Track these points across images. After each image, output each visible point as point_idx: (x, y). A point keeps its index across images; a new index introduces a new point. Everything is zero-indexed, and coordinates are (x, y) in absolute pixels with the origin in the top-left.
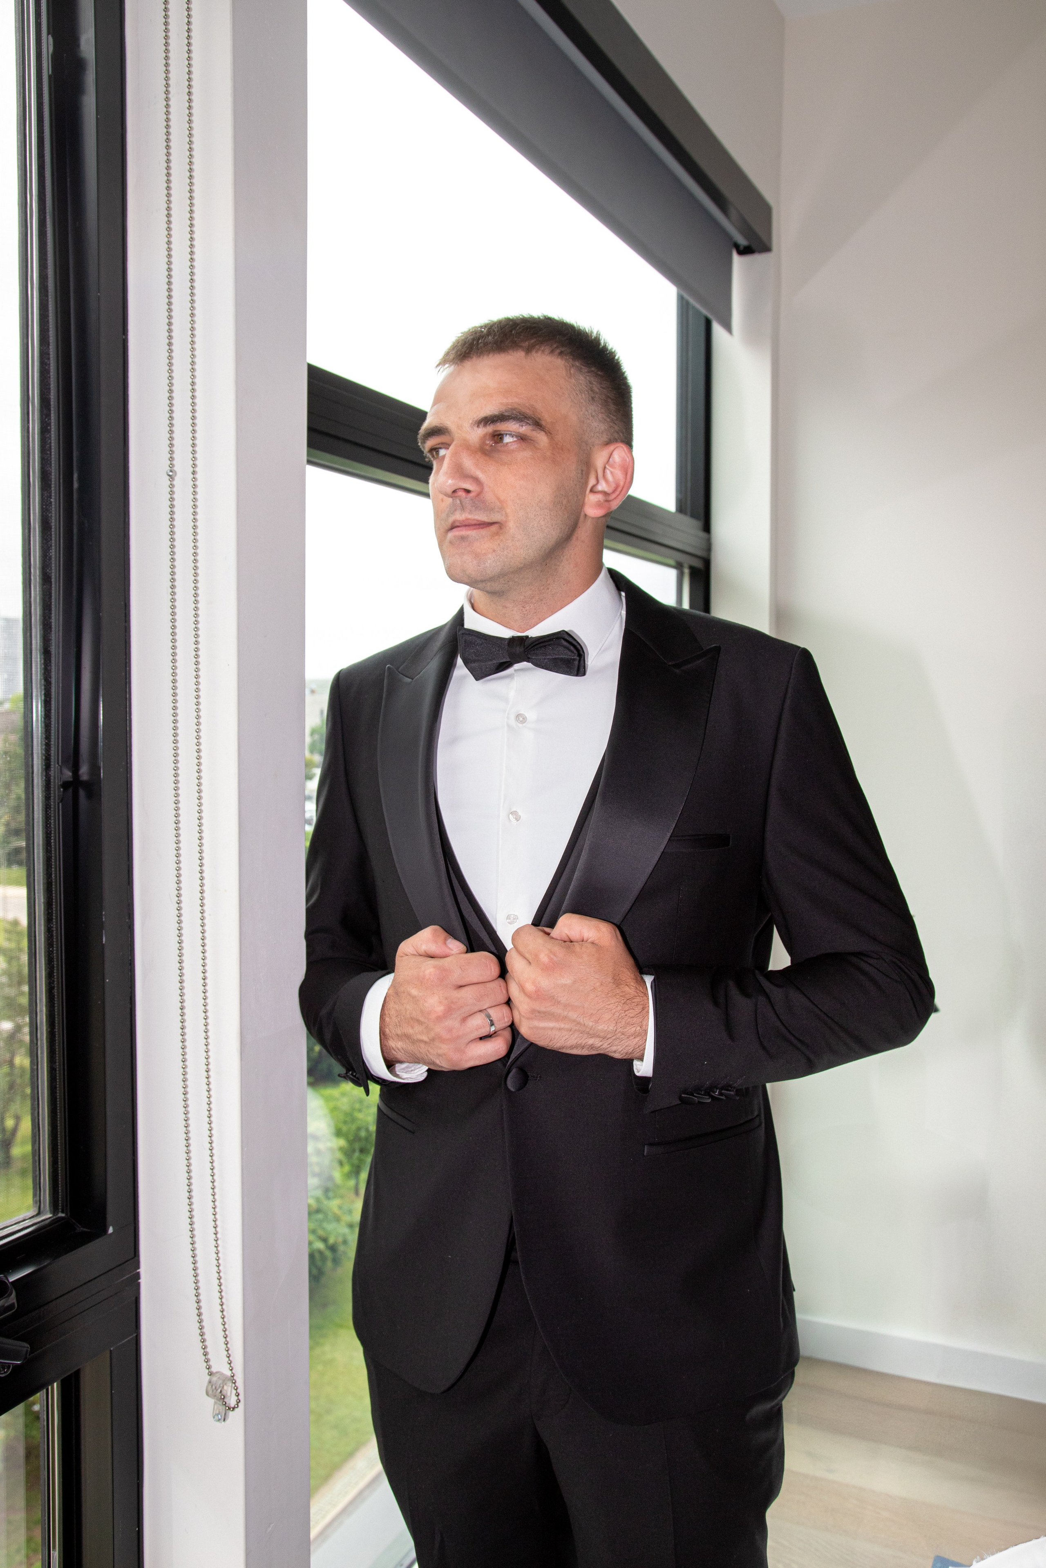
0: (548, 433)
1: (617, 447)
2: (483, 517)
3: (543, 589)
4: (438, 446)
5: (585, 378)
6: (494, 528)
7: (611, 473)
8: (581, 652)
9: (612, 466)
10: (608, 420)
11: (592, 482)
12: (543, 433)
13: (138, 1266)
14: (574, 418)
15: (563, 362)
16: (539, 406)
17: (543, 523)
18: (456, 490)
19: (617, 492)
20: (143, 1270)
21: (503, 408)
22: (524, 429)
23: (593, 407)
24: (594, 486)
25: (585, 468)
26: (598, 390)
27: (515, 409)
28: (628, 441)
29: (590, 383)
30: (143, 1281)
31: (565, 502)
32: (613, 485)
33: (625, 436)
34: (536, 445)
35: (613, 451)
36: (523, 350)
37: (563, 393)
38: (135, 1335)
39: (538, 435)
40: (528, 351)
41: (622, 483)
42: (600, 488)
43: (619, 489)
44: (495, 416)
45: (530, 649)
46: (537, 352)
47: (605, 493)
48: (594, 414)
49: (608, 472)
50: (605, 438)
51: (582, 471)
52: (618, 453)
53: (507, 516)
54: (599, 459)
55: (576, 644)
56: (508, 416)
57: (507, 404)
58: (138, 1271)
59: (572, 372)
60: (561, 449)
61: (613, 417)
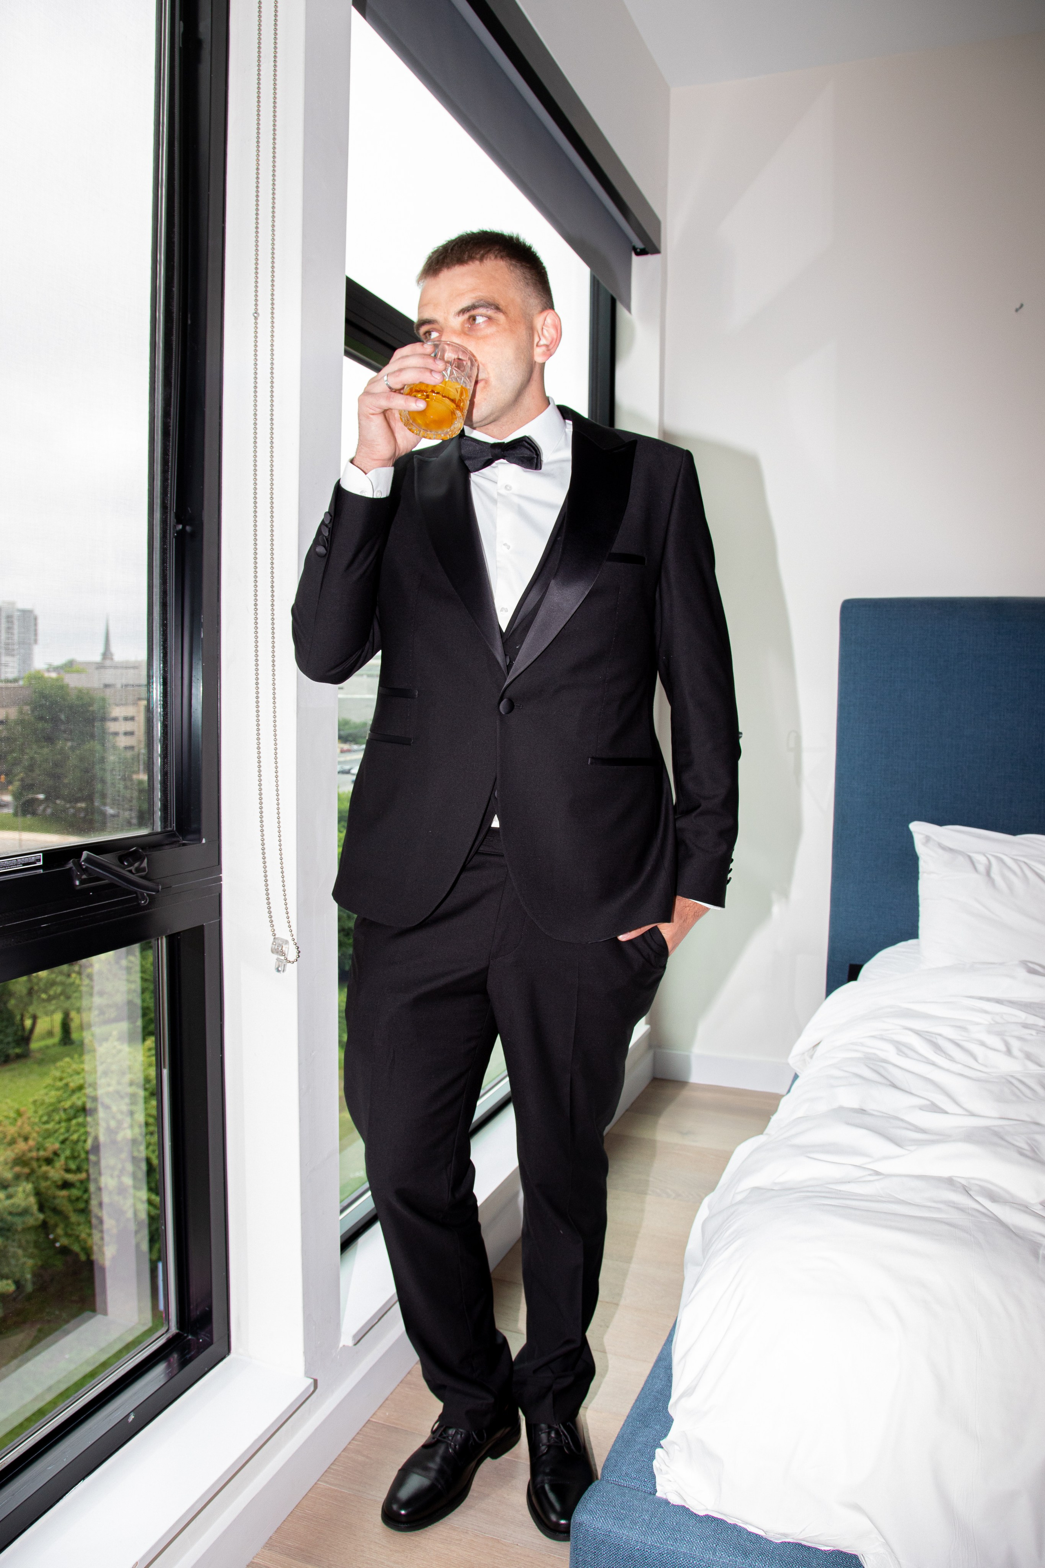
0: (504, 313)
1: (548, 313)
4: (431, 330)
5: (520, 271)
7: (547, 330)
8: (538, 452)
9: (547, 326)
10: (539, 296)
11: (536, 339)
12: (501, 314)
13: (220, 871)
14: (518, 300)
15: (504, 263)
16: (496, 296)
17: (511, 373)
19: (553, 344)
21: (474, 301)
22: (490, 312)
23: (528, 290)
24: (538, 342)
25: (531, 332)
26: (529, 277)
27: (482, 300)
28: (552, 307)
29: (524, 273)
31: (522, 357)
32: (550, 339)
33: (549, 304)
34: (498, 322)
35: (546, 317)
37: (509, 284)
38: (219, 920)
39: (499, 316)
40: (481, 259)
41: (555, 337)
42: (542, 343)
43: (554, 341)
44: (469, 307)
45: (504, 450)
46: (486, 260)
47: (547, 346)
49: (545, 331)
50: (539, 308)
51: (530, 334)
52: (549, 317)
53: (488, 373)
54: (538, 322)
55: (534, 447)
56: (478, 305)
57: (476, 298)
58: (221, 876)
59: (511, 269)
60: (515, 322)
61: (541, 294)
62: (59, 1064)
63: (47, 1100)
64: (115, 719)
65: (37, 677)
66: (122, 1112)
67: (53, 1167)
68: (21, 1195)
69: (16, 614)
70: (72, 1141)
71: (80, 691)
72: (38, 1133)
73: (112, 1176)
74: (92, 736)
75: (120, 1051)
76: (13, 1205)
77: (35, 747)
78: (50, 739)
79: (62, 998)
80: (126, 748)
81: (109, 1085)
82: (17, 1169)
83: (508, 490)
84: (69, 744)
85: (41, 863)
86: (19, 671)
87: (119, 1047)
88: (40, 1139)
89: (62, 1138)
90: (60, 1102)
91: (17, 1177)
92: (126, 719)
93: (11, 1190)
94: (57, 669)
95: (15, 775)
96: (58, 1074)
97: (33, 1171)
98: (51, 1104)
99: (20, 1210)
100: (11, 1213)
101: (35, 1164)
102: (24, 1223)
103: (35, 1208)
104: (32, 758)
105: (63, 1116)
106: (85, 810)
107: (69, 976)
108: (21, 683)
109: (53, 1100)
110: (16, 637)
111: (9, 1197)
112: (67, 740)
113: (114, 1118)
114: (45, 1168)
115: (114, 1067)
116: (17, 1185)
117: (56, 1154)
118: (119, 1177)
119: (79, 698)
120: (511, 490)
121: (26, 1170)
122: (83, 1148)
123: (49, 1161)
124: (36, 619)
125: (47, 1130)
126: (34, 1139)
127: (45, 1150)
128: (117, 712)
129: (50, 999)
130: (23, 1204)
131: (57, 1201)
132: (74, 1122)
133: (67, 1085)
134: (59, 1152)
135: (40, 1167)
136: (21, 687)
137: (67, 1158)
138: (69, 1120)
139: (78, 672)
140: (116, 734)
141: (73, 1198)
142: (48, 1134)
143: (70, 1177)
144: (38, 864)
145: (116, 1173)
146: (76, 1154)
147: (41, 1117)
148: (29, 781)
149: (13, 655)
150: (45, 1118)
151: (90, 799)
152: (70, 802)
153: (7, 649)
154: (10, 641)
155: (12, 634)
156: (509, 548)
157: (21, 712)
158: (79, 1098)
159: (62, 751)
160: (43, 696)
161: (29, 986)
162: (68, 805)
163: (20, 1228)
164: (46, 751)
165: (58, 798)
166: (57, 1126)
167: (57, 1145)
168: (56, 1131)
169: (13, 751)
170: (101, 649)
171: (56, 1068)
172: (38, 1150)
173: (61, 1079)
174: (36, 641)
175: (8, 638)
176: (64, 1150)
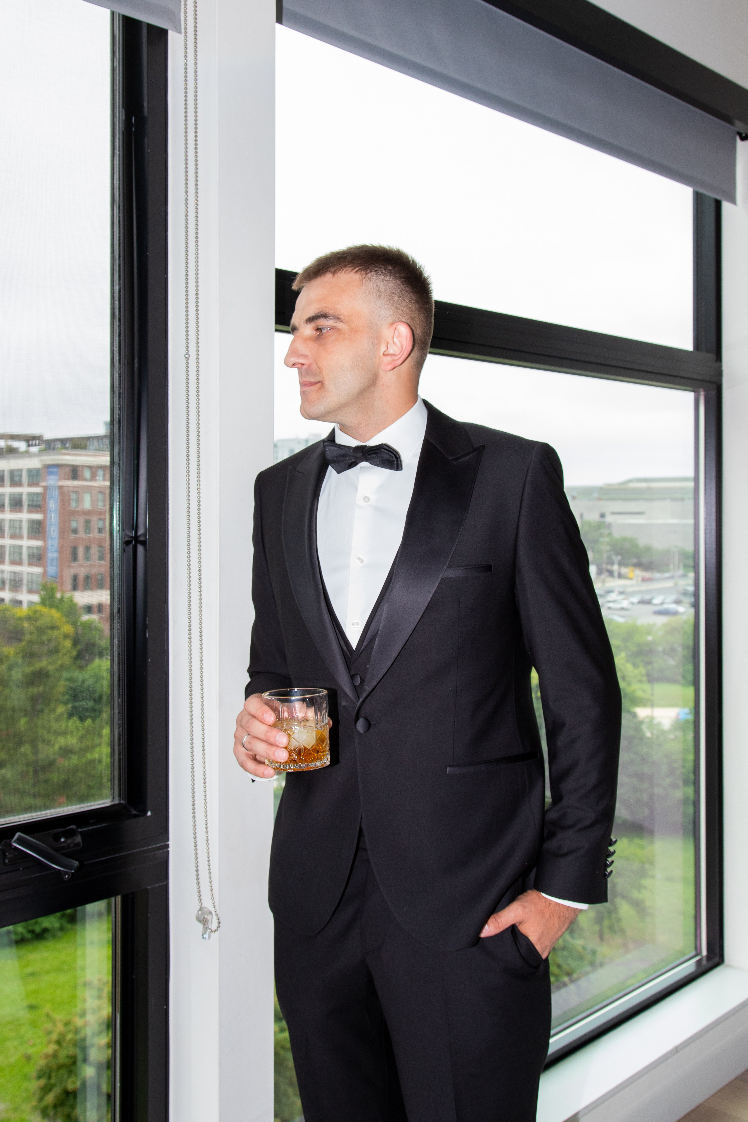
0: (348, 323)
1: (398, 324)
2: (312, 380)
3: (367, 418)
6: (318, 385)
7: (399, 340)
8: (397, 456)
9: (399, 336)
11: (382, 351)
12: (343, 324)
13: (168, 840)
14: (365, 311)
15: (358, 276)
16: (340, 307)
18: (295, 364)
19: (401, 354)
20: (171, 843)
21: (319, 311)
30: (171, 849)
32: (400, 349)
34: (340, 331)
35: (397, 327)
36: (331, 273)
39: (339, 325)
41: (404, 348)
42: (391, 351)
43: (402, 352)
44: (316, 316)
45: (366, 454)
46: (341, 273)
47: (393, 356)
48: (381, 306)
49: (393, 342)
50: (391, 320)
51: (375, 342)
55: (393, 451)
56: (322, 315)
57: (321, 308)
58: (168, 843)
59: (364, 282)
60: (356, 332)
61: (397, 305)
83: (366, 502)
120: (369, 501)
156: (362, 561)
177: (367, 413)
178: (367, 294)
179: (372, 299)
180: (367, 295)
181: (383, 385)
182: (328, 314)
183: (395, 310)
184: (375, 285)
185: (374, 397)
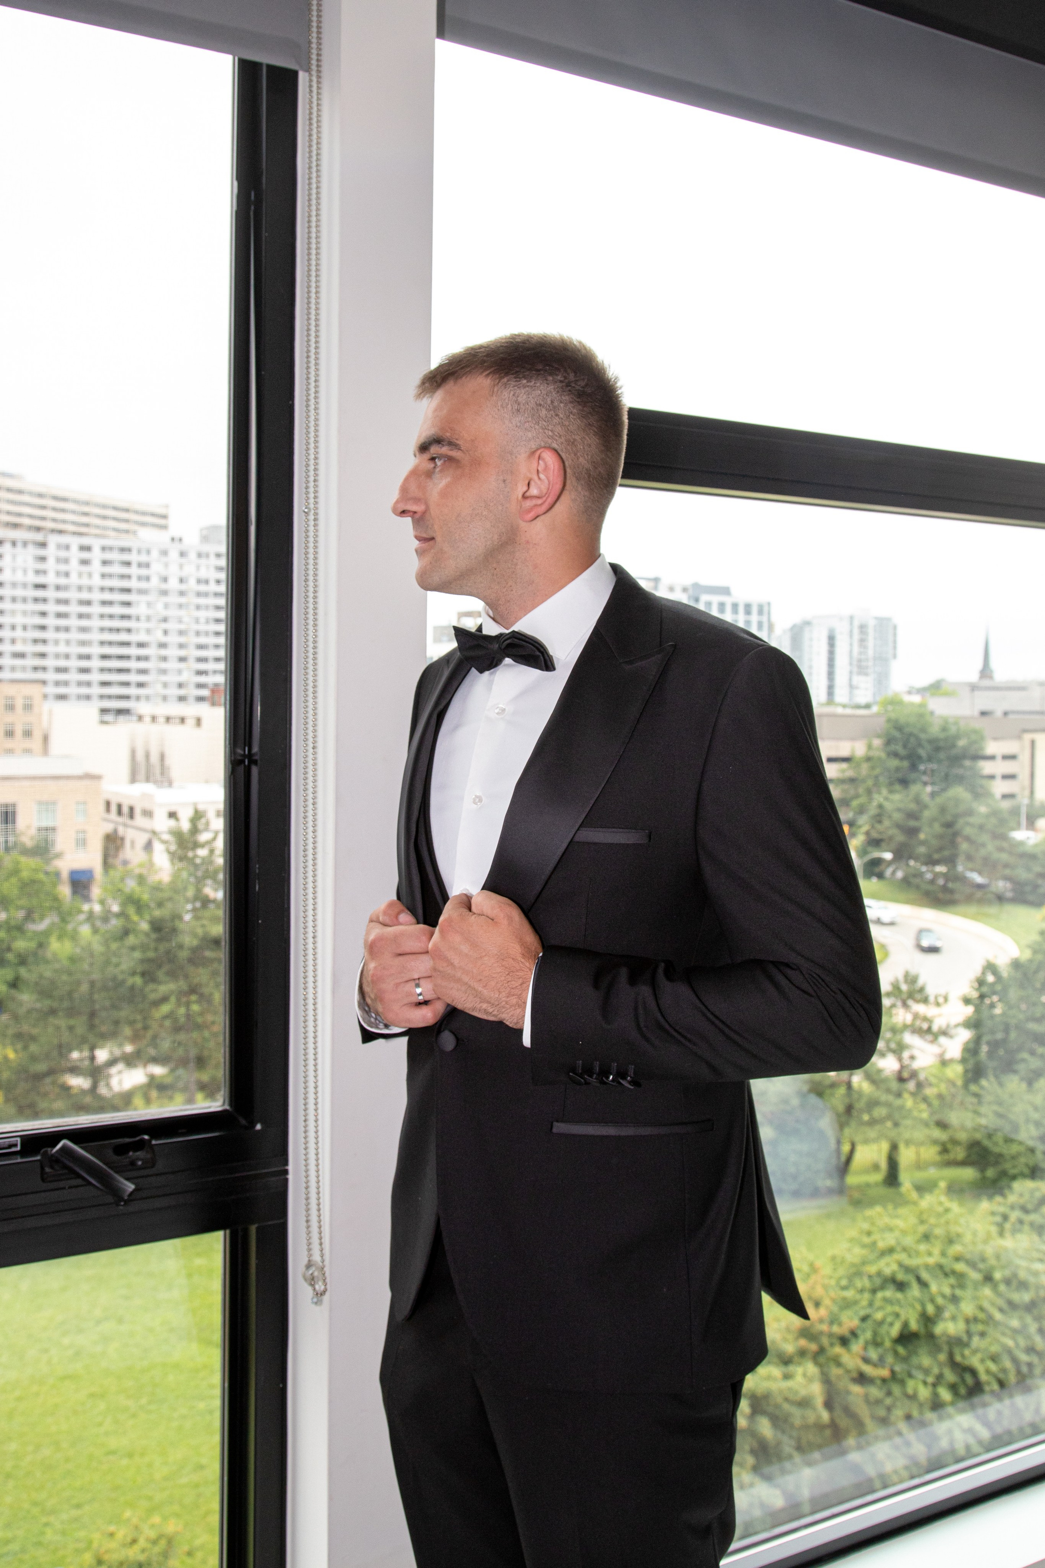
1: (542, 451)
2: (423, 534)
6: (432, 543)
8: (542, 650)
13: (286, 1162)
18: (407, 511)
20: (290, 1167)
30: (290, 1177)
36: (454, 378)
38: (282, 1221)
42: (533, 492)
45: (504, 647)
50: (533, 445)
58: (286, 1168)
59: (495, 390)
60: (479, 464)
61: (544, 423)
62: (869, 1212)
63: (850, 1258)
64: (992, 758)
65: (894, 702)
66: (944, 1296)
67: (849, 1350)
68: (799, 1378)
69: (872, 623)
70: (875, 1321)
71: (946, 721)
72: (833, 1300)
73: (925, 1383)
74: (960, 779)
75: (947, 1210)
76: (790, 1389)
77: (884, 792)
78: (904, 782)
79: (889, 1124)
80: (1005, 796)
81: (930, 1254)
82: (803, 1342)
84: (929, 789)
85: (19, 1148)
86: (874, 695)
87: (948, 1204)
88: (835, 1309)
89: (862, 1313)
90: (864, 1263)
91: (802, 1353)
92: (1006, 757)
93: (791, 1368)
94: (921, 691)
95: (860, 827)
96: (866, 1226)
97: (822, 1350)
98: (853, 1265)
99: (798, 1398)
100: (786, 1399)
101: (825, 1341)
102: (803, 1417)
103: (819, 1401)
104: (880, 806)
105: (867, 1283)
106: (945, 875)
107: (899, 1095)
108: (875, 709)
109: (856, 1260)
110: (870, 653)
111: (787, 1377)
112: (925, 784)
113: (932, 1301)
114: (838, 1350)
115: (938, 1231)
116: (800, 1364)
117: (854, 1334)
118: (934, 1385)
119: (944, 729)
121: (813, 1347)
122: (888, 1333)
123: (844, 1341)
124: (895, 628)
125: (844, 1299)
126: (827, 1307)
127: (840, 1324)
128: (992, 748)
129: (873, 1122)
130: (803, 1392)
131: (851, 1399)
132: (880, 1295)
133: (874, 1244)
134: (859, 1332)
135: (832, 1345)
136: (877, 715)
137: (867, 1343)
138: (874, 1291)
139: (947, 694)
140: (992, 777)
141: (872, 1399)
142: (847, 1305)
143: (868, 1369)
144: (13, 1149)
145: (930, 1380)
146: (879, 1340)
147: (840, 1278)
148: (875, 835)
149: (866, 674)
150: (844, 1282)
151: (951, 861)
152: (926, 864)
153: (859, 667)
154: (863, 657)
155: (865, 647)
157: (870, 747)
158: (888, 1264)
159: (917, 800)
160: (899, 728)
161: (847, 1101)
162: (924, 869)
163: (797, 1422)
164: (897, 797)
165: (910, 857)
166: (858, 1297)
167: (855, 1322)
168: (856, 1303)
169: (857, 796)
170: (979, 665)
171: (865, 1219)
172: (831, 1323)
173: (869, 1234)
174: (895, 656)
175: (860, 653)
176: (864, 1331)
177: (507, 584)
178: (499, 408)
179: (506, 415)
180: (498, 410)
181: (528, 542)
182: (441, 438)
183: (541, 430)
184: (511, 394)
185: (514, 560)
